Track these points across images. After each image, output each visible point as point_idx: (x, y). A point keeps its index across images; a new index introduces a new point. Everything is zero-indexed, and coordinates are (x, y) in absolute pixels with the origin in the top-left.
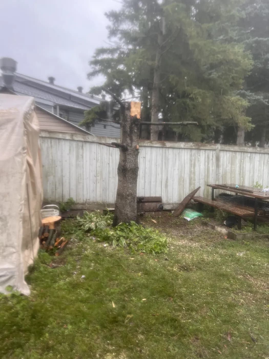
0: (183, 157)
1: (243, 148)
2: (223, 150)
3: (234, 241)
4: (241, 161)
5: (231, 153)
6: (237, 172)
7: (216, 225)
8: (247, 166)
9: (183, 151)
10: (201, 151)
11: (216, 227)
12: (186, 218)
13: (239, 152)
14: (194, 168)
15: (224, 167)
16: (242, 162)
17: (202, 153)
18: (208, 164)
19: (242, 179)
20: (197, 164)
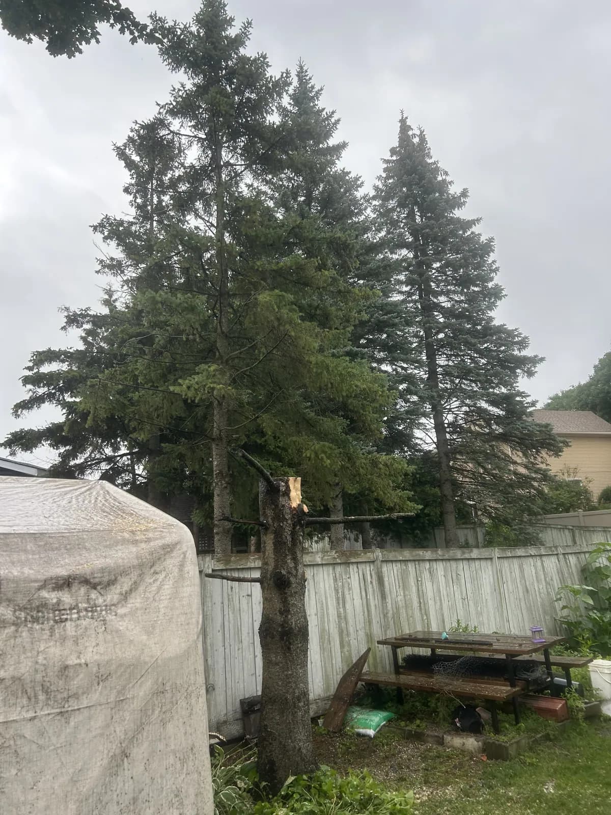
0: (322, 585)
1: (417, 552)
2: (387, 561)
3: (508, 763)
4: (418, 581)
5: (399, 565)
6: (416, 604)
7: (445, 733)
8: (428, 587)
9: (321, 569)
10: (351, 567)
11: (448, 738)
12: (362, 731)
13: (410, 560)
14: (344, 606)
15: (393, 596)
16: (419, 583)
17: (353, 569)
18: (366, 596)
19: (425, 618)
20: (347, 597)
